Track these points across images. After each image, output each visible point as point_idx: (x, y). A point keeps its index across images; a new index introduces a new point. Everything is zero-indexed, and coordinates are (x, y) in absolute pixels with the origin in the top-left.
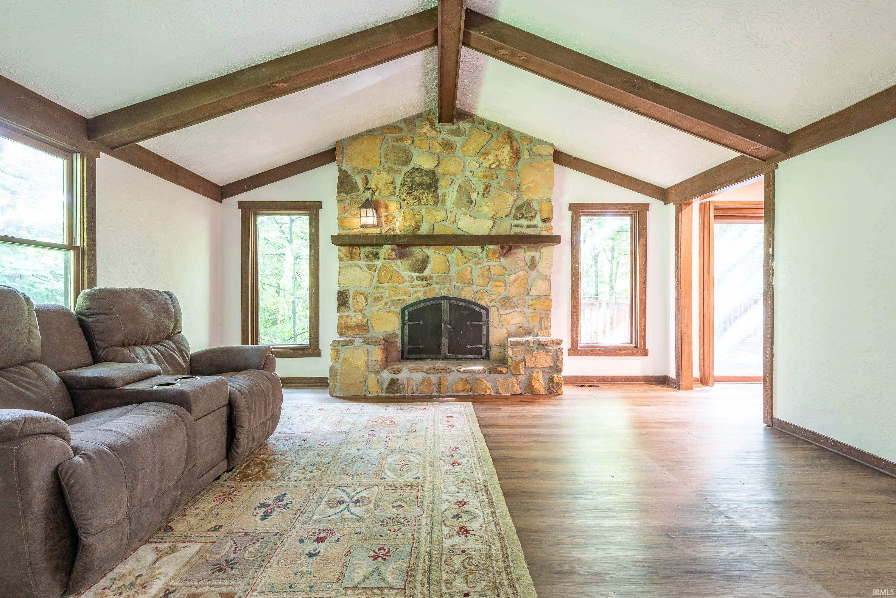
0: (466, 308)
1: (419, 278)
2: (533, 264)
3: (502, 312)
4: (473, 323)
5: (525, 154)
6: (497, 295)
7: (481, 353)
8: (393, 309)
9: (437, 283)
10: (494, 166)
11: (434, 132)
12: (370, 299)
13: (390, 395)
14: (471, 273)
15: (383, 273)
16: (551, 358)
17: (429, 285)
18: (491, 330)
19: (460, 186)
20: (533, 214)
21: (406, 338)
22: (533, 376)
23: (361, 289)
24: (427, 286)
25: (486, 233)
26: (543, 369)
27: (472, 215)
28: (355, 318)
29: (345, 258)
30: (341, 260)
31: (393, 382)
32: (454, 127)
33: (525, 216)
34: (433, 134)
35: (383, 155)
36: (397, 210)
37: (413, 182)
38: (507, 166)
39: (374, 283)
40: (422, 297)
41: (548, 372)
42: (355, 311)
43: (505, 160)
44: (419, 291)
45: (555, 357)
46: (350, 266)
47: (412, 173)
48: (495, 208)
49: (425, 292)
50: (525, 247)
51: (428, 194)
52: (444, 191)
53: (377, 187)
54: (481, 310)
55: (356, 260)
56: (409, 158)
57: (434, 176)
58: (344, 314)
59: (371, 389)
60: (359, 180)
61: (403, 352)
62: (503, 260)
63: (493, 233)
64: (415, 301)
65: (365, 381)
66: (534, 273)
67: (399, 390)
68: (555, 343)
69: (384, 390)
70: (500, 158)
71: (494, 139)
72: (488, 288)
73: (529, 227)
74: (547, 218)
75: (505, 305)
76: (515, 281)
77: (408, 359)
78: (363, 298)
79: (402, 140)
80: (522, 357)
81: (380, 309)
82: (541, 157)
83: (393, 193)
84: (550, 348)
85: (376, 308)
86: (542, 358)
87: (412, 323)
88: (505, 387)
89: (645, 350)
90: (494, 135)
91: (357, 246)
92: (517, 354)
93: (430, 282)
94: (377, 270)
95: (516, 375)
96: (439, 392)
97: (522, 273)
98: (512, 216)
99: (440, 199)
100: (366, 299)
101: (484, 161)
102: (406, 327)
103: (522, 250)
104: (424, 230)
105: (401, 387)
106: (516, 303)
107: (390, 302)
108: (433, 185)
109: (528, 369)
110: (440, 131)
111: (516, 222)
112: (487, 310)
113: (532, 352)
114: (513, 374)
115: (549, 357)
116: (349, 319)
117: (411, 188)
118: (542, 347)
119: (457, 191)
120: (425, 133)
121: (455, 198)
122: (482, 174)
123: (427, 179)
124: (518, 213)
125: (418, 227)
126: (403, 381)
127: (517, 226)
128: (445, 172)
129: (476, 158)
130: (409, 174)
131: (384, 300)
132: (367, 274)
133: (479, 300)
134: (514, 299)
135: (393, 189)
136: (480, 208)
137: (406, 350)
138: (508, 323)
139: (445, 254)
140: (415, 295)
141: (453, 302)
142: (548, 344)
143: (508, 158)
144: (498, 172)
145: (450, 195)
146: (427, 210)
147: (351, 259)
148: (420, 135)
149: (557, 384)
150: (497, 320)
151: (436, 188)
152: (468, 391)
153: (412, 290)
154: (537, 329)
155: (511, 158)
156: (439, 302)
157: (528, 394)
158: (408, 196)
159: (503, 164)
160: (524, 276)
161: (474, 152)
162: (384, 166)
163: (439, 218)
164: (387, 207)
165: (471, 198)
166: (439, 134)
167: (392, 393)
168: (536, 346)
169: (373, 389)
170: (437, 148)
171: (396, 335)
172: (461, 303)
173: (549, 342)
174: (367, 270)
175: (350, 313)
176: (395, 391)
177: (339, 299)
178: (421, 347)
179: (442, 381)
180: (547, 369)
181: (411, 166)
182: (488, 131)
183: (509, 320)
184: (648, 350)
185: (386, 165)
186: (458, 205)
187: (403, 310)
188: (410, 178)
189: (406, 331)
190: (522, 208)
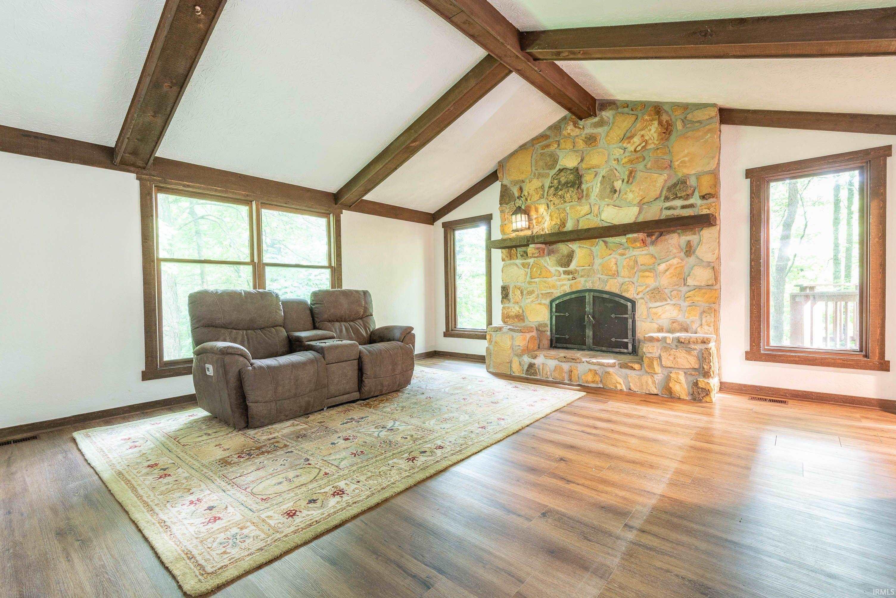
0: (611, 301)
1: (565, 273)
2: (689, 250)
3: (651, 305)
4: (617, 316)
5: (679, 125)
6: (644, 287)
7: (627, 348)
8: (544, 302)
9: (582, 276)
10: (639, 148)
11: (577, 130)
12: (525, 293)
13: (529, 376)
14: (616, 264)
15: (535, 270)
16: (695, 358)
17: (574, 279)
18: (638, 324)
19: (603, 177)
20: (689, 192)
21: (554, 328)
22: (671, 377)
23: (518, 284)
24: (572, 279)
25: (631, 221)
26: (686, 371)
27: (616, 204)
28: (515, 309)
29: (506, 259)
30: (503, 260)
31: (531, 366)
32: (596, 119)
33: (679, 195)
34: (577, 132)
35: (533, 163)
36: (545, 211)
37: (559, 182)
38: (655, 144)
39: (528, 279)
40: (568, 291)
41: (691, 374)
42: (514, 303)
43: (652, 138)
44: (565, 285)
45: (701, 358)
46: (510, 265)
47: (558, 174)
48: (641, 193)
49: (571, 286)
50: (679, 231)
51: (573, 192)
52: (588, 185)
53: (529, 194)
54: (627, 302)
55: (514, 259)
56: (556, 161)
57: (578, 173)
58: (507, 305)
59: (514, 369)
60: (515, 191)
61: (551, 341)
62: (652, 249)
63: (640, 220)
64: (562, 293)
65: (511, 362)
66: (692, 260)
67: (535, 374)
68: (700, 341)
69: (524, 372)
70: (647, 138)
71: (639, 119)
72: (635, 280)
73: (683, 207)
74: (708, 194)
75: (655, 297)
76: (666, 270)
77: (556, 347)
78: (519, 292)
79: (548, 146)
80: (657, 355)
81: (532, 302)
82: (699, 124)
83: (542, 197)
84: (693, 346)
85: (529, 300)
86: (683, 358)
87: (558, 314)
88: (638, 384)
89: (882, 361)
90: (640, 115)
91: (514, 247)
92: (650, 350)
93: (576, 275)
94: (530, 267)
95: (652, 374)
96: (570, 380)
97: (675, 261)
98: (663, 198)
99: (585, 193)
100: (522, 293)
101: (629, 145)
102: (554, 318)
103: (675, 236)
104: (569, 226)
105: (537, 371)
106: (669, 295)
107: (540, 296)
108: (577, 182)
109: (665, 369)
110: (584, 128)
111: (668, 204)
112: (633, 303)
113: (669, 349)
114: (647, 372)
115: (693, 357)
116: (510, 310)
117: (557, 189)
118: (682, 345)
119: (601, 182)
120: (570, 134)
121: (598, 190)
122: (626, 160)
123: (571, 177)
124: (670, 193)
125: (563, 224)
126: (539, 366)
127: (669, 208)
128: (589, 166)
129: (621, 144)
130: (555, 176)
131: (536, 293)
132: (522, 272)
133: (625, 292)
134: (666, 291)
135: (542, 192)
136: (625, 196)
137: (554, 339)
138: (659, 317)
139: (589, 247)
140: (562, 288)
141: (597, 294)
142: (689, 342)
143: (655, 135)
144: (645, 154)
145: (594, 188)
146: (572, 207)
147: (511, 259)
148: (565, 137)
149: (704, 390)
150: (645, 313)
151: (581, 183)
152: (597, 383)
153: (559, 283)
154: (695, 326)
155: (660, 134)
156: (583, 294)
157: (666, 396)
158: (554, 197)
159: (651, 144)
160: (678, 263)
161: (619, 138)
162: (535, 174)
163: (583, 213)
164: (537, 210)
165: (614, 187)
166: (582, 130)
167: (530, 375)
168: (675, 343)
169: (516, 370)
170: (581, 144)
171: (545, 325)
172: (605, 296)
173: (691, 340)
174: (522, 268)
175: (511, 305)
176: (533, 374)
177: (502, 293)
178: (567, 337)
179: (573, 370)
180: (690, 370)
181: (558, 168)
182: (633, 112)
183: (660, 314)
184: (889, 362)
185: (536, 172)
186: (601, 197)
187: (551, 302)
188: (557, 179)
189: (554, 322)
190: (676, 187)
